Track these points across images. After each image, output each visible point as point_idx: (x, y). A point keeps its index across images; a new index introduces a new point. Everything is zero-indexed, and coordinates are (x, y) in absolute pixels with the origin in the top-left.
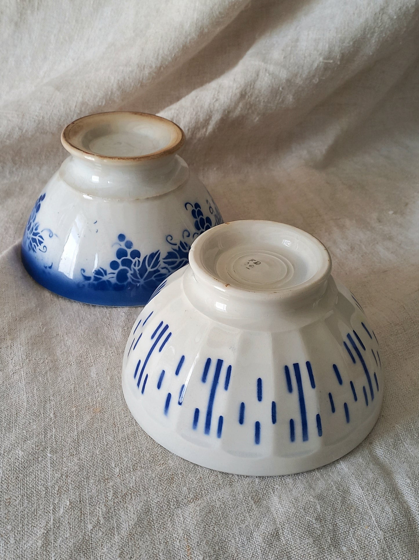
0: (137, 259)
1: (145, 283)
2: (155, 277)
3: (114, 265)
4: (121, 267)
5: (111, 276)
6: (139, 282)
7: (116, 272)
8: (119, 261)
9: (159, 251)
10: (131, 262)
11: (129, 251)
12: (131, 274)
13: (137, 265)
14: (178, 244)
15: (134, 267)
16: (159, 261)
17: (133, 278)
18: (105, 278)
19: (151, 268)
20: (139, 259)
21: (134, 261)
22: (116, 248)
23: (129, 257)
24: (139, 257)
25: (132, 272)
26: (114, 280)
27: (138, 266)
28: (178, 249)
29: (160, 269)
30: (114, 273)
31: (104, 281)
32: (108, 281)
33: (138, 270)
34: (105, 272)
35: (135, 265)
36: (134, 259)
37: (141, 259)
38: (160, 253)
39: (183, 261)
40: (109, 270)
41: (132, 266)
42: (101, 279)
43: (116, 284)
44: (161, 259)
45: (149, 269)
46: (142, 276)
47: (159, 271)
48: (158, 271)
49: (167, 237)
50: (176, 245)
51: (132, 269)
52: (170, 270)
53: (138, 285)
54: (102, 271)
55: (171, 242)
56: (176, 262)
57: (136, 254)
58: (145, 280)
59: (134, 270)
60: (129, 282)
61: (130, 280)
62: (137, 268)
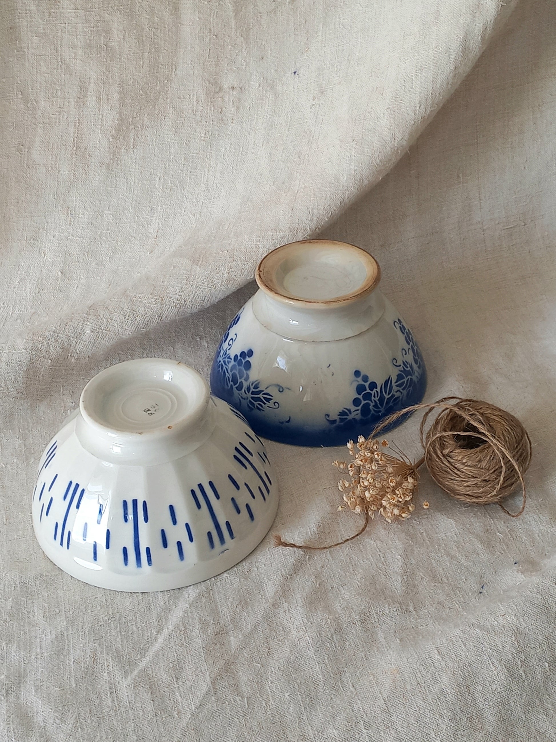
0: (375, 390)
1: (386, 410)
2: (392, 402)
3: (356, 402)
4: (363, 402)
5: (356, 414)
6: (380, 411)
7: (360, 408)
8: (360, 397)
9: (390, 376)
10: (371, 394)
11: (367, 385)
12: (373, 406)
13: (376, 395)
14: (402, 365)
15: (374, 399)
16: (393, 386)
17: (375, 409)
18: (350, 417)
19: (388, 395)
21: (373, 393)
22: (355, 385)
23: (368, 391)
24: (376, 388)
25: (374, 404)
26: (359, 417)
27: (377, 397)
28: (403, 369)
29: (395, 393)
30: (358, 410)
31: (350, 420)
32: (354, 419)
33: (378, 400)
34: (349, 411)
35: (374, 396)
36: (372, 391)
37: (378, 389)
38: (391, 378)
39: (408, 379)
40: (353, 408)
41: (373, 398)
42: (346, 419)
43: (361, 419)
44: (393, 382)
45: (387, 397)
46: (382, 405)
47: (395, 395)
48: (393, 396)
49: (393, 361)
50: (400, 366)
51: (373, 401)
52: (401, 392)
53: (380, 414)
54: (347, 411)
55: (396, 364)
56: (404, 382)
57: (373, 385)
58: (384, 408)
59: (375, 401)
60: (373, 415)
61: (373, 412)
62: (377, 399)
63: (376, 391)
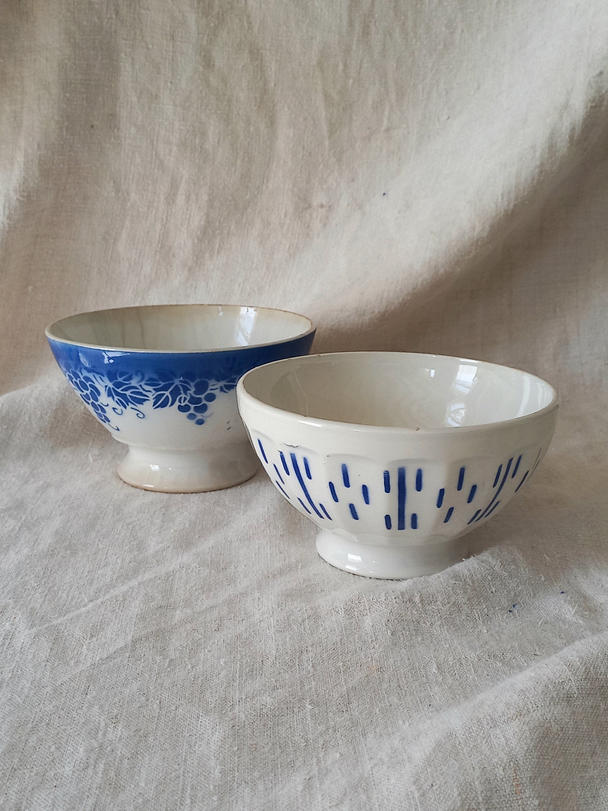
0: (183, 404)
1: (172, 380)
2: (160, 384)
3: (211, 398)
4: (202, 396)
5: (214, 386)
6: (181, 381)
7: (208, 392)
8: (204, 402)
9: (155, 408)
10: (189, 402)
11: (192, 411)
13: (183, 399)
14: (128, 407)
15: (186, 396)
16: (154, 399)
17: (188, 386)
18: (222, 383)
19: (164, 394)
20: (180, 404)
21: (186, 402)
22: (207, 413)
23: (192, 406)
25: (189, 392)
26: (212, 382)
27: (181, 397)
28: (130, 403)
29: (154, 392)
30: (211, 390)
31: (223, 380)
32: (218, 380)
33: (181, 394)
34: (222, 390)
35: (185, 399)
36: (186, 405)
37: (177, 403)
38: (153, 406)
39: (122, 391)
40: (217, 392)
41: (188, 398)
42: (228, 382)
43: (210, 379)
44: (152, 401)
45: (167, 393)
46: (177, 388)
47: (154, 389)
48: (156, 390)
49: (144, 418)
50: (132, 408)
51: (188, 394)
52: (139, 387)
53: (182, 378)
54: (226, 390)
57: (183, 409)
58: (173, 384)
59: (186, 394)
60: (193, 381)
61: (192, 384)
62: (183, 396)
63: (181, 403)
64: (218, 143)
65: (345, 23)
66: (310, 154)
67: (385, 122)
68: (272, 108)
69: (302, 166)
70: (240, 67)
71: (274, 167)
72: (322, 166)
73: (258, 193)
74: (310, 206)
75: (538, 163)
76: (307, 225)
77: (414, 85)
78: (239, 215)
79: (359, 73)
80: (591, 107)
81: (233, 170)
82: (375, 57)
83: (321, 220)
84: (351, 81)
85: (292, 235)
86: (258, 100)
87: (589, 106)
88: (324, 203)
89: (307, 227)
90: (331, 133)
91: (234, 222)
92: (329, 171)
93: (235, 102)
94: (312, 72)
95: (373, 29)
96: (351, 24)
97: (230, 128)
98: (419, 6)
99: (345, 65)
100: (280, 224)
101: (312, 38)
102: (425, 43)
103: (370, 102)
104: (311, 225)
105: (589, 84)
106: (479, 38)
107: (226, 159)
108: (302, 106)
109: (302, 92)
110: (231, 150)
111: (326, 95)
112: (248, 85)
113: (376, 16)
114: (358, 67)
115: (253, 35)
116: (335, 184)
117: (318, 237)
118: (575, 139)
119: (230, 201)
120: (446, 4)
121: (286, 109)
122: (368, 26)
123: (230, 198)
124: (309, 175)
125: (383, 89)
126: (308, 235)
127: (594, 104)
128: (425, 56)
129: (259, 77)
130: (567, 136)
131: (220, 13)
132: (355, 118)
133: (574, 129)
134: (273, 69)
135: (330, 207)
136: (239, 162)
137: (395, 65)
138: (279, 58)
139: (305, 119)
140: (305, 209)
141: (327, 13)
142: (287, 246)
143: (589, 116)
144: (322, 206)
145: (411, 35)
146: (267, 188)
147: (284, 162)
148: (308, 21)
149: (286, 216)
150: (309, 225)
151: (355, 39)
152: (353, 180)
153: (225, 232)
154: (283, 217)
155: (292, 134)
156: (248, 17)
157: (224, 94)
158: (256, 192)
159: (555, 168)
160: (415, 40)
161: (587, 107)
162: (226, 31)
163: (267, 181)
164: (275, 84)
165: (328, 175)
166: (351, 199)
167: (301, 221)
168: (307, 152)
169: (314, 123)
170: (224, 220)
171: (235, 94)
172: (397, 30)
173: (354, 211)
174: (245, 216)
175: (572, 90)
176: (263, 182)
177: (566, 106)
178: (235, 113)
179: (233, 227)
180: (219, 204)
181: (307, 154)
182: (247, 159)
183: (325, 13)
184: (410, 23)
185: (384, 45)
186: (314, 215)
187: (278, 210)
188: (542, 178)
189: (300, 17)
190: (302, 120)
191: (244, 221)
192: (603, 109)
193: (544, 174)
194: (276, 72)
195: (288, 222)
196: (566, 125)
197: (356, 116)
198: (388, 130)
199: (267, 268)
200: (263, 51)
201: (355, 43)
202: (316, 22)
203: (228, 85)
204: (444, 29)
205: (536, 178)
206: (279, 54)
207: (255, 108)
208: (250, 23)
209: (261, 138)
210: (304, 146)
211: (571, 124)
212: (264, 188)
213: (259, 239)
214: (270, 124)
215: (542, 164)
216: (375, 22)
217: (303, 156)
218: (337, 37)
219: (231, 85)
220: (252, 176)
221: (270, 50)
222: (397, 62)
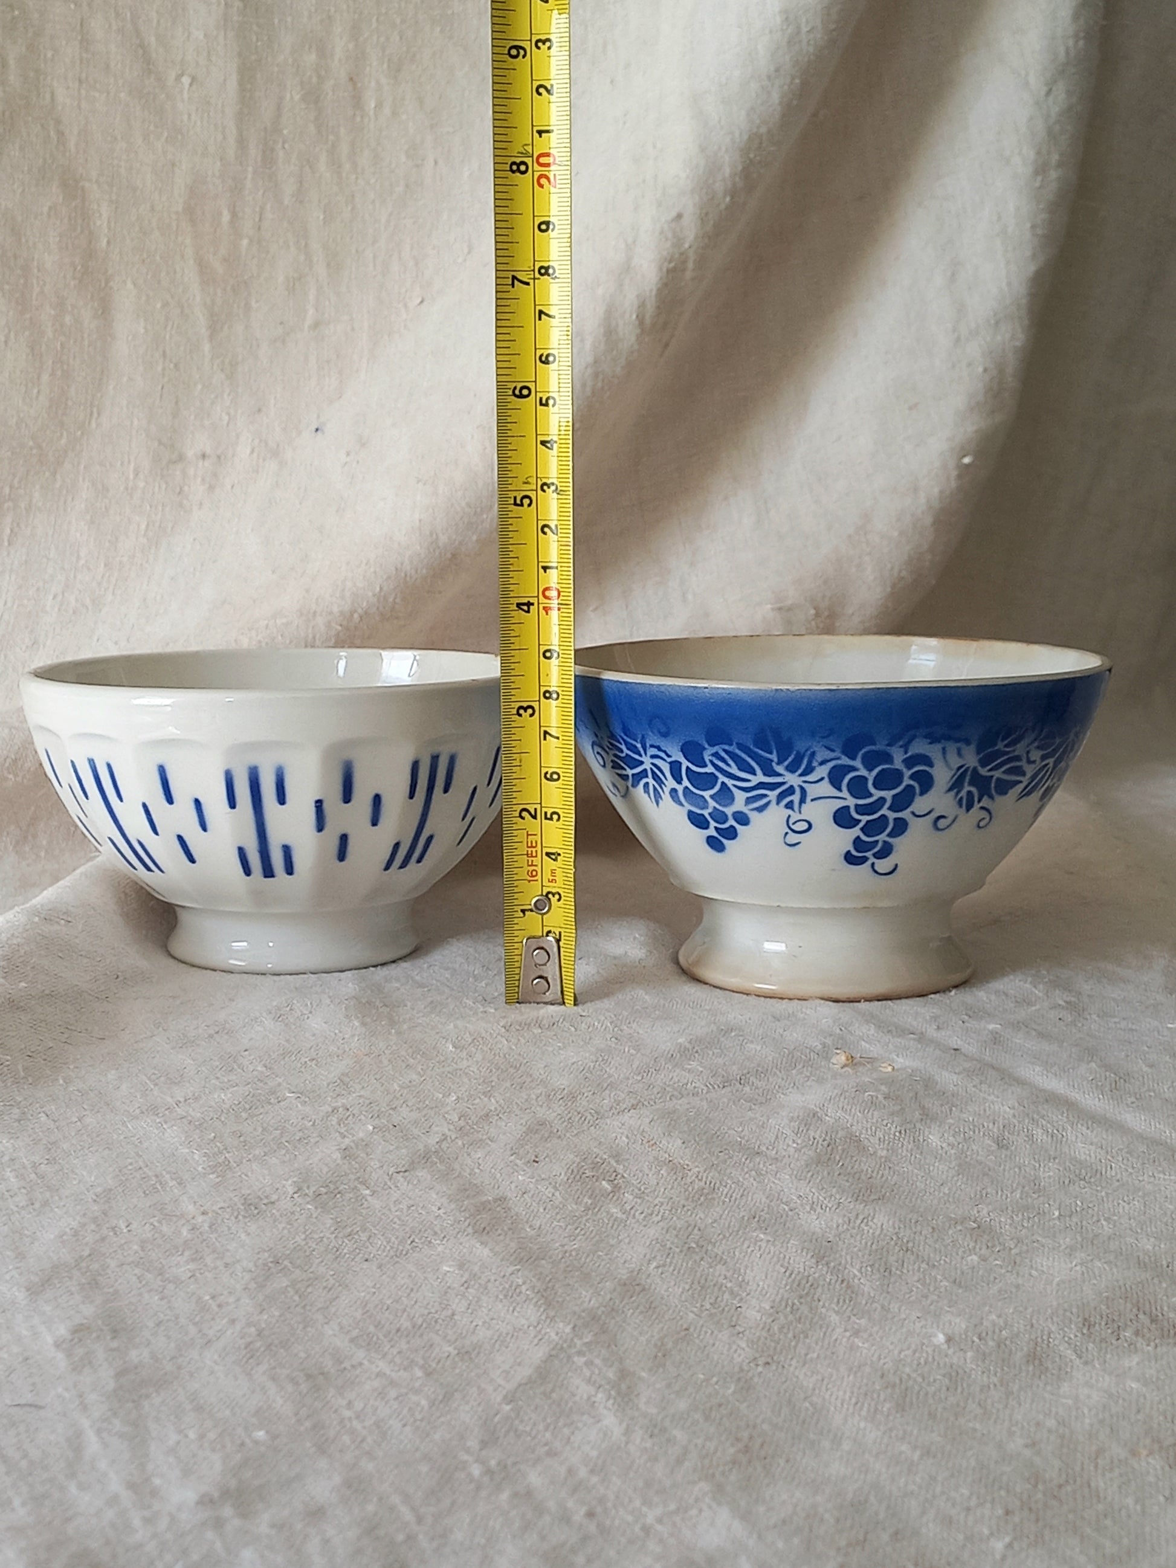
64: (6, 342)
65: (232, 140)
66: (176, 365)
67: (311, 311)
68: (103, 285)
69: (162, 388)
70: (45, 209)
71: (111, 387)
72: (199, 387)
73: (82, 434)
74: (181, 458)
75: (590, 359)
76: (178, 490)
77: (357, 251)
78: (47, 474)
79: (259, 228)
80: (668, 271)
81: (35, 391)
82: (286, 202)
83: (203, 480)
84: (245, 242)
85: (151, 507)
86: (79, 268)
87: (665, 270)
88: (208, 451)
89: (179, 493)
90: (214, 329)
91: (38, 487)
92: (213, 396)
93: (36, 271)
94: (174, 224)
95: (281, 154)
96: (242, 142)
97: (28, 316)
98: (358, 119)
99: (234, 215)
100: (126, 489)
101: (173, 165)
102: (373, 181)
103: (281, 279)
104: (186, 488)
105: (662, 232)
106: (466, 174)
107: (22, 372)
108: (159, 282)
109: (158, 258)
110: (30, 357)
111: (202, 265)
112: (60, 241)
113: (285, 132)
114: (257, 220)
115: (67, 154)
116: (226, 418)
117: (200, 508)
118: (648, 320)
119: (31, 449)
120: (404, 117)
121: (130, 285)
122: (272, 150)
123: (31, 443)
124: (177, 403)
125: (302, 258)
126: (181, 505)
127: (672, 265)
128: (373, 202)
129: (79, 228)
130: (634, 317)
131: (7, 113)
132: (253, 304)
133: (642, 305)
134: (105, 215)
135: (219, 457)
136: (45, 378)
137: (322, 217)
138: (114, 198)
139: (166, 304)
140: (171, 462)
141: (199, 123)
142: (143, 526)
143: (666, 285)
144: (204, 456)
145: (347, 166)
146: (98, 425)
147: (130, 379)
148: (166, 134)
149: (136, 475)
150: (181, 489)
151: (250, 169)
152: (259, 410)
153: (23, 505)
154: (131, 477)
155: (142, 331)
156: (58, 122)
157: (15, 257)
158: (79, 433)
159: (618, 370)
160: (354, 177)
161: (661, 269)
162: (17, 146)
163: (99, 414)
164: (108, 242)
165: (213, 403)
166: (257, 441)
167: (167, 483)
168: (171, 361)
169: (182, 312)
170: (20, 482)
171: (36, 257)
172: (323, 158)
173: (264, 460)
174: (58, 476)
175: (634, 242)
176: (91, 414)
177: (627, 268)
178: (36, 290)
179: (37, 495)
180: (9, 453)
181: (172, 366)
182: (59, 373)
183: (195, 123)
184: (344, 149)
185: (301, 182)
186: (191, 471)
187: (122, 464)
188: (600, 384)
189: (152, 128)
190: (159, 306)
191: (58, 485)
192: (689, 274)
193: (601, 377)
194: (109, 222)
195: (141, 484)
196: (629, 300)
197: (257, 302)
198: (316, 325)
199: (105, 565)
200: (87, 185)
201: (250, 176)
202: (180, 137)
203: (23, 240)
204: (403, 158)
205: (589, 383)
206: (115, 189)
207: (72, 283)
208: (61, 134)
209: (86, 336)
210: (164, 352)
211: (637, 296)
212: (94, 425)
213: (88, 517)
214: (100, 312)
215: (596, 362)
216: (284, 143)
217: (164, 369)
218: (219, 164)
219: (27, 241)
220: (70, 403)
221: (97, 182)
222: (325, 212)
